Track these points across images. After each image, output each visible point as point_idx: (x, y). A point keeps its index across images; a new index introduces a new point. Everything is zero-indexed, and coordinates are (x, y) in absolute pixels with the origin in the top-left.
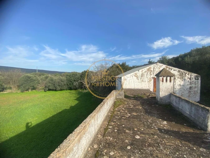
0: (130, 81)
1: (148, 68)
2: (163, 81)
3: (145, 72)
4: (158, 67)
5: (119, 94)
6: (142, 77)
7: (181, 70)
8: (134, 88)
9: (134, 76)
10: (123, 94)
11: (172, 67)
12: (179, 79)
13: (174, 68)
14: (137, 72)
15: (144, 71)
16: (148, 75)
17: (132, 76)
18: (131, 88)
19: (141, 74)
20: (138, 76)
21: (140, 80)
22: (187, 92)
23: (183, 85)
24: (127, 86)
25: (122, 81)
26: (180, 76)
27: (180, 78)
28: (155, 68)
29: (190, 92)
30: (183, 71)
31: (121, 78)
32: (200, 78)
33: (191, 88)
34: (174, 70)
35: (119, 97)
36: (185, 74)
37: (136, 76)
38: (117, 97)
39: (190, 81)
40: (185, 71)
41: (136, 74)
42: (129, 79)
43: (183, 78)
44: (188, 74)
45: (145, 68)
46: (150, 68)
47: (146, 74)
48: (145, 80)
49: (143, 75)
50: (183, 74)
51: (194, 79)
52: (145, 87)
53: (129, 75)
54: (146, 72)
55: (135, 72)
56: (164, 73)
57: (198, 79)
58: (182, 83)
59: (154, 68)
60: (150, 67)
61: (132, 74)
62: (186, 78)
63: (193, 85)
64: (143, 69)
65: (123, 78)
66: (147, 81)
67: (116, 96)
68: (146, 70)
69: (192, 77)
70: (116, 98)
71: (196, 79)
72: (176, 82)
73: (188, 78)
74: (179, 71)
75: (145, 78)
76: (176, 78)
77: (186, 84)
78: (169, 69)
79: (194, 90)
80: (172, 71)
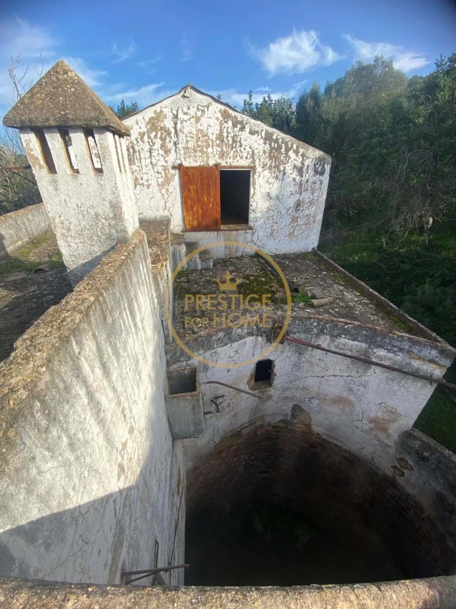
1: (149, 113)
3: (142, 135)
7: (277, 134)
12: (267, 173)
13: (252, 121)
15: (135, 134)
16: (155, 153)
22: (287, 221)
23: (278, 198)
26: (270, 157)
27: (270, 168)
28: (181, 115)
29: (294, 219)
30: (282, 135)
32: (328, 168)
33: (298, 205)
34: (252, 133)
36: (287, 150)
39: (298, 178)
40: (288, 138)
43: (277, 167)
44: (296, 152)
46: (160, 116)
47: (147, 147)
49: (134, 151)
50: (279, 147)
51: (311, 172)
54: (146, 137)
57: (322, 173)
58: (274, 189)
59: (176, 117)
60: (157, 108)
62: (289, 167)
63: (306, 196)
66: (153, 182)
68: (144, 129)
69: (307, 162)
71: (316, 172)
72: (257, 186)
73: (295, 167)
74: (268, 138)
75: (145, 170)
76: (259, 169)
77: (287, 192)
78: (234, 125)
79: (307, 212)
80: (245, 134)
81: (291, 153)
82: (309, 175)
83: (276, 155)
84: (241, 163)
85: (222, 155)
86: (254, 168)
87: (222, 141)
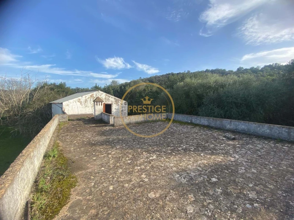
0: (74, 107)
1: (91, 94)
2: (97, 105)
3: (89, 98)
4: (100, 94)
5: (63, 117)
6: (85, 102)
7: (116, 98)
8: (78, 113)
9: (77, 102)
10: (66, 117)
11: (110, 95)
12: (115, 105)
13: (112, 96)
14: (80, 98)
15: (87, 97)
16: (91, 101)
17: (76, 102)
18: (74, 114)
19: (84, 100)
20: (81, 101)
21: (83, 105)
22: (120, 114)
23: (118, 109)
24: (70, 112)
25: (63, 106)
26: (115, 102)
27: (116, 104)
29: (122, 113)
30: (117, 98)
31: (62, 103)
32: (127, 104)
33: (122, 111)
34: (111, 98)
35: (62, 120)
36: (119, 101)
37: (80, 102)
38: (61, 121)
39: (122, 106)
40: (119, 99)
41: (79, 100)
42: (71, 104)
43: (117, 104)
44: (121, 101)
45: (89, 95)
46: (93, 95)
47: (90, 100)
48: (88, 105)
49: (87, 100)
50: (117, 100)
51: (124, 104)
52: (88, 111)
53: (71, 101)
55: (79, 98)
56: (97, 100)
57: (126, 105)
58: (117, 107)
59: (96, 95)
60: (93, 93)
61: (75, 99)
62: (119, 104)
63: (123, 109)
64: (86, 95)
65: (64, 103)
66: (90, 106)
67: (59, 119)
68: (89, 97)
69: (123, 103)
70: (59, 122)
71: (125, 104)
72: (113, 107)
73: (121, 104)
74: (115, 99)
75: (88, 104)
76: (113, 104)
77: (119, 108)
78: (108, 97)
79: (124, 112)
80: (110, 98)
81: (120, 101)
82: (124, 105)
83: (116, 101)
84: (110, 103)
85: (106, 101)
86: (112, 104)
87: (106, 99)
